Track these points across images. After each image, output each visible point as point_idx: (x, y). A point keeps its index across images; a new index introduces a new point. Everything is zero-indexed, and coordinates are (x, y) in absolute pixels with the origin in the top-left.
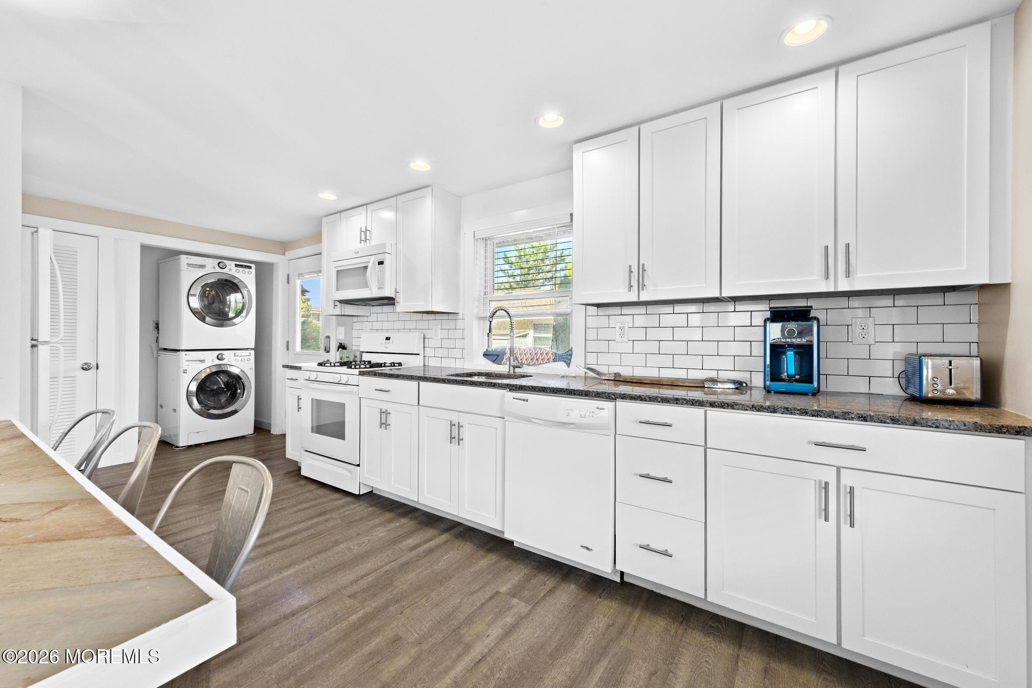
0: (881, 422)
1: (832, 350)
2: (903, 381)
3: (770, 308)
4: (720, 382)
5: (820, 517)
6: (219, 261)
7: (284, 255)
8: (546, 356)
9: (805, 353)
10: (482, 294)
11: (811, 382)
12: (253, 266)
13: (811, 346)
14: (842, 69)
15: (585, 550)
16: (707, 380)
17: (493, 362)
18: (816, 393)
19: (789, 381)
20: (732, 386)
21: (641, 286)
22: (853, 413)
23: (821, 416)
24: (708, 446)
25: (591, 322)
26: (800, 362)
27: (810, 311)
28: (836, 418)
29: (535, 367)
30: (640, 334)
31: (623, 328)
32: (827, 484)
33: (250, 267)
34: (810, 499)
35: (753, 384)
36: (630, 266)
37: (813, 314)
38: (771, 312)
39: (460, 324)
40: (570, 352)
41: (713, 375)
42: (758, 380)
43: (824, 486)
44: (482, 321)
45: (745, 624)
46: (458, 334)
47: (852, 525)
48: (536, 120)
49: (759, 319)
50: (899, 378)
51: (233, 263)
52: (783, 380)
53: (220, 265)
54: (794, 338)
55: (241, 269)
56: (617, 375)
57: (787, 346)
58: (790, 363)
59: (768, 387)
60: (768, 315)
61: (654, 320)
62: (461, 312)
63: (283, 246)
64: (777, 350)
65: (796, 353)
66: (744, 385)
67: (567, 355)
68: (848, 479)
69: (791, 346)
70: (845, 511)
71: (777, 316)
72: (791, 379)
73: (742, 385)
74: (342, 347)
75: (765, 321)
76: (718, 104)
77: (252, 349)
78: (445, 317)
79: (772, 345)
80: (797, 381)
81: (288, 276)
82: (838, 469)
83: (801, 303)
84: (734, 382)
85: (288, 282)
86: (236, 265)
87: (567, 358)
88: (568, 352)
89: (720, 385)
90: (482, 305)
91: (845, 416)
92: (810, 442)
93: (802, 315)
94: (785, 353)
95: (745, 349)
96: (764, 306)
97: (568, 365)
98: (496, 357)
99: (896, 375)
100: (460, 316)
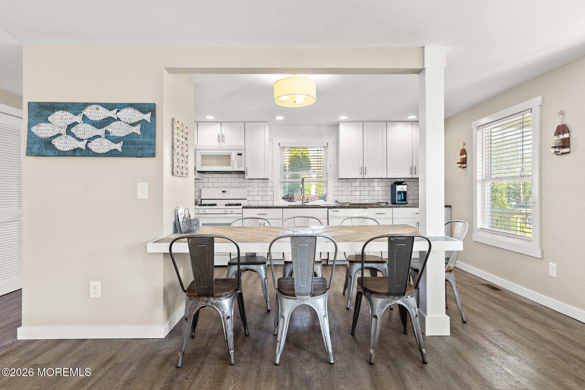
8: (315, 198)
11: (406, 201)
14: (413, 123)
17: (289, 201)
18: (407, 204)
21: (365, 173)
24: (393, 218)
25: (336, 184)
31: (348, 186)
36: (361, 167)
39: (270, 184)
40: (326, 196)
42: (389, 202)
46: (269, 189)
62: (269, 178)
76: (385, 123)
78: (261, 181)
87: (325, 198)
92: (415, 213)
97: (326, 201)
98: (290, 199)
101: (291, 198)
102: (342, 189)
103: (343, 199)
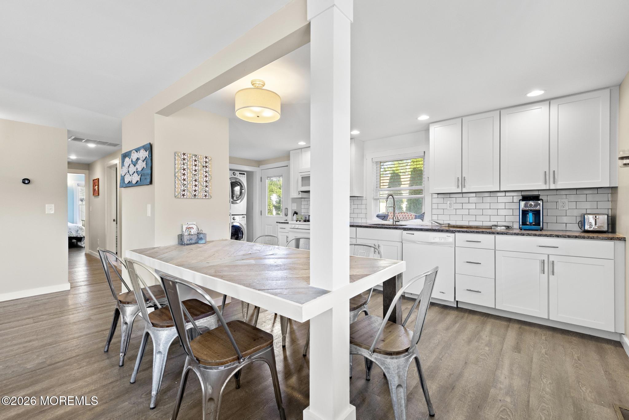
0: (564, 237)
1: (550, 212)
2: (580, 225)
3: (522, 195)
4: (499, 226)
5: (541, 273)
6: (234, 172)
7: (259, 167)
8: (410, 217)
9: (537, 213)
10: (375, 188)
11: (540, 225)
12: (245, 173)
13: (539, 211)
14: (552, 101)
15: (442, 293)
16: (493, 226)
17: (383, 220)
18: (542, 230)
19: (530, 225)
20: (504, 228)
21: (463, 186)
22: (553, 235)
23: (542, 236)
24: (496, 249)
25: (435, 201)
26: (535, 217)
27: (539, 196)
28: (547, 236)
29: (405, 222)
30: (460, 206)
31: (451, 203)
32: (544, 260)
33: (244, 174)
34: (537, 267)
35: (514, 228)
36: (458, 178)
37: (540, 198)
38: (522, 197)
39: (364, 202)
40: (423, 215)
41: (495, 223)
42: (516, 226)
43: (543, 261)
44: (375, 201)
45: (511, 318)
46: (363, 207)
47: (553, 274)
48: (417, 118)
49: (516, 199)
50: (578, 223)
51: (238, 172)
52: (528, 225)
53: (234, 174)
54: (532, 208)
55: (241, 175)
56: (449, 224)
57: (529, 211)
58: (530, 218)
59: (521, 228)
60: (521, 198)
61: (466, 200)
62: (364, 196)
63: (259, 163)
64: (525, 213)
65: (533, 214)
66: (510, 227)
67: (422, 216)
68: (551, 259)
69: (531, 211)
70: (551, 270)
71: (525, 198)
72: (531, 224)
73: (509, 228)
74: (296, 213)
75: (520, 200)
76: (498, 112)
77: (245, 215)
78: (356, 198)
79: (522, 211)
80: (534, 225)
81: (261, 178)
82: (548, 255)
83: (536, 193)
84: (505, 226)
85: (261, 181)
86: (240, 173)
87: (422, 217)
88: (422, 214)
89: (499, 228)
90: (375, 193)
91: (551, 236)
92: (537, 246)
93: (536, 198)
94: (528, 214)
95: (510, 212)
96: (520, 194)
97: (423, 220)
98: (383, 217)
99: (577, 222)
100: (364, 198)
101: (385, 217)
102: (444, 206)
103: (445, 220)
